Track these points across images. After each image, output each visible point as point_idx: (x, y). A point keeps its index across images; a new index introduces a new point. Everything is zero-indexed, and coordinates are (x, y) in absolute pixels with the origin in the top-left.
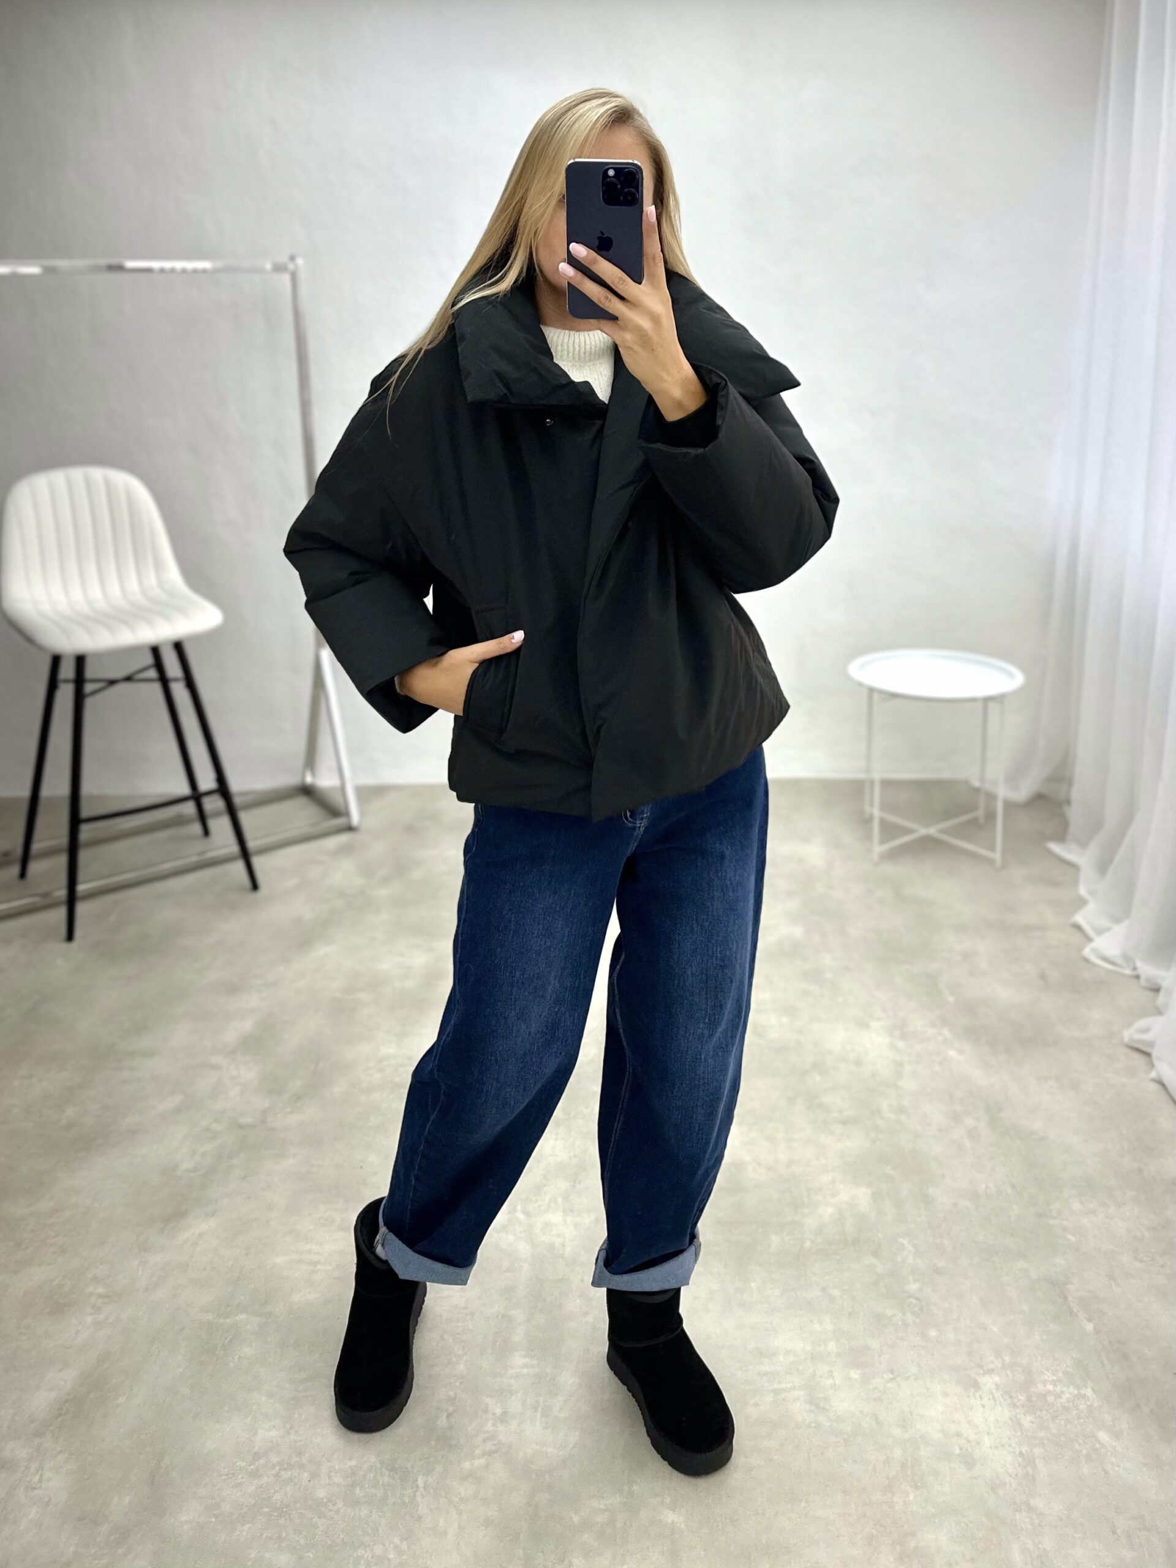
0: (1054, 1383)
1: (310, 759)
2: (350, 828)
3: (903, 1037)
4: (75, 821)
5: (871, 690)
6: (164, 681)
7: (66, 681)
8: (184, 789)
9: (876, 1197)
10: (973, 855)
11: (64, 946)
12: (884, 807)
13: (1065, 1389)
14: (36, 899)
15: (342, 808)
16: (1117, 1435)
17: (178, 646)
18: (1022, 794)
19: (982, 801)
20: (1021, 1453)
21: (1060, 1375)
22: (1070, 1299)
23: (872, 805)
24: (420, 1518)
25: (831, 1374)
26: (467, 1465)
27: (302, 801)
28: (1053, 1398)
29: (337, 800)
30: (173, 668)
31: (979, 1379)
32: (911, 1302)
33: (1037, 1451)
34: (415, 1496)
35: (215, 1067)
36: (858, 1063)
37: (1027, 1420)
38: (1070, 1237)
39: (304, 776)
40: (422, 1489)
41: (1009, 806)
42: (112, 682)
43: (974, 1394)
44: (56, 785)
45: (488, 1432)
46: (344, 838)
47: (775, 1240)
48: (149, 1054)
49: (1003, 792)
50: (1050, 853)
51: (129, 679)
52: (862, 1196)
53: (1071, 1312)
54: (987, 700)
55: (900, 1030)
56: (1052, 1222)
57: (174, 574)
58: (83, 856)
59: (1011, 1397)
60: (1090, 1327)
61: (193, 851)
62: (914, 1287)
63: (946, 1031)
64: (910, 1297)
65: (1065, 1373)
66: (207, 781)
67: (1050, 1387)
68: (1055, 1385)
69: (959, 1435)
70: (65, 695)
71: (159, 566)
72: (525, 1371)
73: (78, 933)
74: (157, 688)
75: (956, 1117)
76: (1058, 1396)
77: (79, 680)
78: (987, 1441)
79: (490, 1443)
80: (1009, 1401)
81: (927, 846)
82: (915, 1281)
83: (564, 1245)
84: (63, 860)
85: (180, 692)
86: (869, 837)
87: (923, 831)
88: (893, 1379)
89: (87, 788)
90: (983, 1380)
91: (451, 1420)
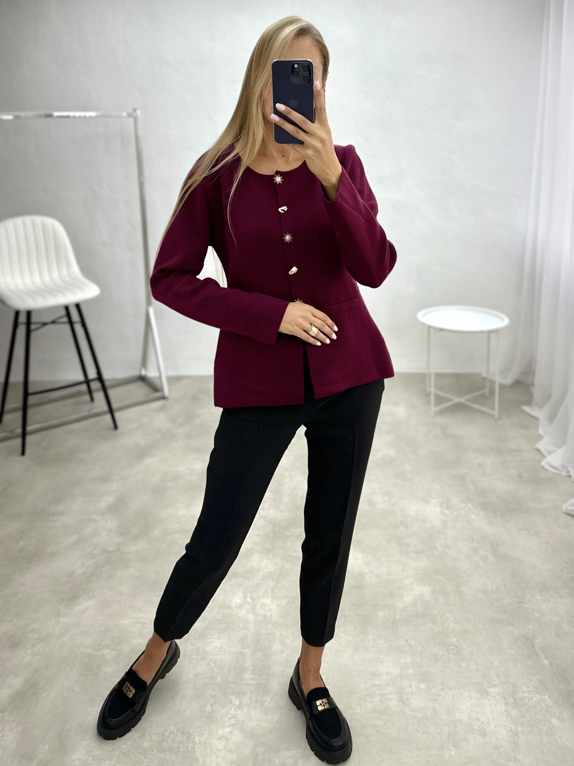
0: (528, 692)
1: (144, 363)
2: (164, 398)
3: (448, 508)
4: (26, 394)
5: (429, 327)
6: (71, 323)
7: (22, 324)
8: (81, 378)
9: (434, 591)
10: (483, 413)
11: (20, 458)
12: (437, 387)
13: (534, 695)
14: (7, 433)
15: (160, 387)
16: (562, 720)
17: (78, 306)
18: (508, 380)
19: (487, 384)
20: (511, 730)
21: (531, 688)
22: (536, 647)
23: (430, 386)
25: (410, 686)
27: (140, 384)
28: (528, 700)
29: (157, 383)
30: (75, 317)
31: (488, 690)
32: (452, 648)
33: (519, 728)
34: (194, 747)
35: (94, 521)
36: (424, 521)
37: (514, 712)
38: (535, 614)
39: (141, 371)
40: (198, 744)
41: (502, 387)
42: (45, 324)
43: (486, 698)
44: (17, 376)
45: (232, 714)
46: (160, 403)
47: (381, 614)
48: (61, 514)
49: (499, 380)
50: (524, 411)
51: (53, 322)
52: (426, 591)
53: (537, 655)
54: (490, 332)
55: (446, 504)
56: (526, 606)
57: (75, 269)
59: (505, 699)
60: (546, 662)
61: (85, 410)
62: (453, 640)
63: (470, 505)
64: (451, 645)
65: (534, 687)
66: (92, 374)
67: (526, 695)
68: (529, 694)
69: (478, 719)
70: (21, 331)
71: (68, 265)
72: (251, 682)
73: (27, 451)
74: (67, 327)
75: (475, 550)
76: (530, 699)
77: (28, 323)
78: (493, 724)
79: (233, 720)
80: (504, 701)
81: (459, 408)
82: (455, 636)
83: (271, 616)
84: (19, 414)
85: (79, 328)
86: (429, 403)
87: (457, 400)
88: (443, 689)
89: (32, 377)
90: (491, 690)
91: (213, 707)
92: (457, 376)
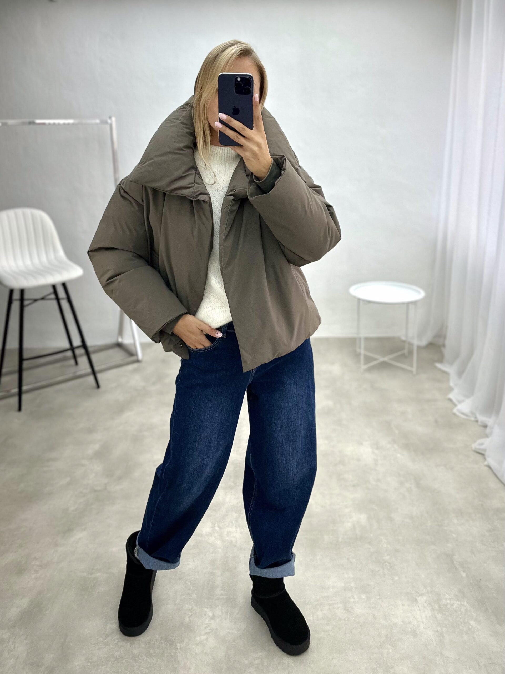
1: (120, 332)
2: (138, 361)
3: (378, 448)
4: (21, 360)
5: (359, 300)
6: (58, 299)
7: (16, 300)
8: (67, 345)
9: (369, 518)
10: (404, 369)
11: (17, 414)
12: (366, 349)
13: (455, 602)
15: (135, 352)
16: (478, 622)
17: (64, 285)
18: (424, 342)
19: (407, 346)
20: (437, 631)
21: (452, 596)
22: (455, 562)
23: (360, 348)
24: (179, 662)
25: (353, 597)
26: (198, 639)
27: (117, 349)
28: (450, 606)
29: (132, 349)
30: (62, 294)
31: (416, 598)
32: (386, 565)
33: (444, 629)
34: (176, 652)
36: (359, 460)
37: (439, 616)
38: (453, 535)
39: (118, 339)
40: (179, 650)
41: (419, 348)
42: (36, 300)
43: (415, 605)
44: (13, 344)
45: (207, 624)
46: (135, 365)
47: (326, 537)
48: (55, 460)
49: (416, 342)
50: (437, 368)
51: (43, 299)
52: (363, 518)
53: (456, 569)
54: (408, 303)
55: (376, 446)
56: (445, 528)
57: (61, 254)
58: (25, 374)
59: (432, 606)
60: (464, 575)
61: (71, 372)
62: (387, 558)
63: (396, 446)
64: (385, 562)
65: (455, 595)
66: (77, 342)
67: (448, 601)
68: (450, 600)
69: (410, 623)
70: (16, 306)
71: (55, 250)
72: (222, 597)
73: (23, 407)
74: (55, 303)
75: (402, 483)
76: (452, 605)
77: (22, 299)
78: (422, 626)
79: (207, 629)
81: (384, 366)
82: (388, 555)
83: (236, 541)
84: (16, 376)
85: (65, 304)
86: (359, 362)
87: (382, 359)
88: (379, 599)
89: (26, 345)
90: (419, 599)
91: (191, 619)
92: (380, 339)
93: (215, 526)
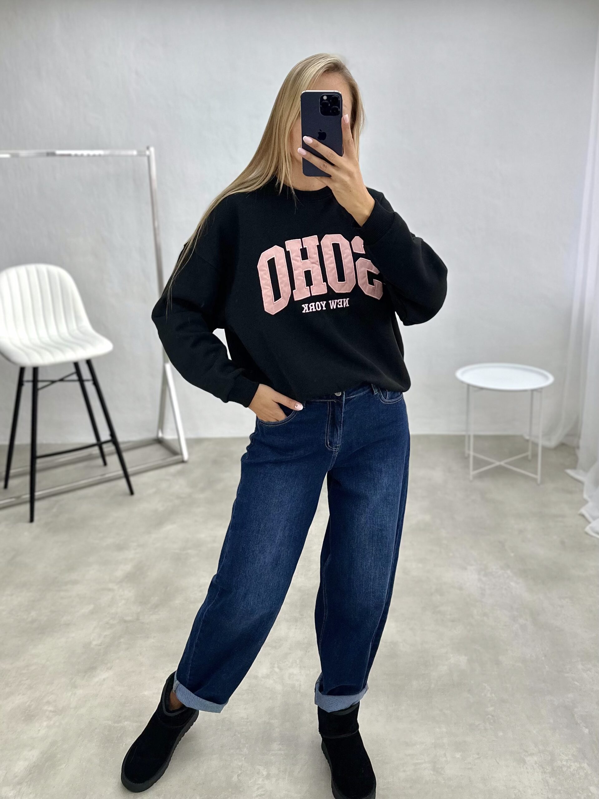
0: (567, 761)
1: (161, 425)
3: (486, 575)
4: (34, 457)
5: (469, 386)
6: (81, 381)
7: (28, 381)
8: (93, 440)
9: (470, 661)
10: (525, 477)
11: (28, 525)
12: (475, 450)
13: (572, 764)
14: (13, 500)
15: (178, 450)
17: (89, 362)
18: (553, 442)
19: (530, 447)
20: (548, 798)
21: (570, 756)
22: (576, 716)
23: (469, 449)
25: (445, 755)
27: (157, 447)
28: (566, 768)
29: (175, 446)
30: (86, 374)
31: (526, 758)
32: (489, 718)
33: (557, 796)
35: (110, 590)
36: (461, 588)
37: (551, 781)
38: (576, 683)
39: (158, 433)
41: (545, 449)
42: (53, 382)
43: (523, 766)
44: (23, 439)
45: (259, 784)
46: (179, 467)
47: (415, 683)
48: (75, 582)
49: (542, 442)
50: (568, 475)
51: (62, 380)
52: (463, 660)
53: (577, 724)
55: (484, 571)
56: (566, 675)
57: (86, 322)
59: (543, 768)
60: (586, 731)
61: (98, 474)
62: (491, 709)
63: (509, 572)
64: (488, 714)
65: (573, 755)
66: (105, 435)
67: (565, 763)
69: (514, 788)
70: (27, 389)
71: (78, 318)
72: (279, 752)
73: (36, 518)
74: (77, 384)
75: (514, 618)
76: (569, 767)
77: (35, 381)
78: (529, 792)
79: (260, 790)
80: (542, 770)
81: (500, 471)
82: (492, 706)
83: (300, 686)
84: (27, 478)
85: (90, 387)
86: (467, 467)
87: (497, 463)
88: (479, 758)
89: (40, 439)
90: (528, 759)
91: (240, 778)
93: (274, 667)
